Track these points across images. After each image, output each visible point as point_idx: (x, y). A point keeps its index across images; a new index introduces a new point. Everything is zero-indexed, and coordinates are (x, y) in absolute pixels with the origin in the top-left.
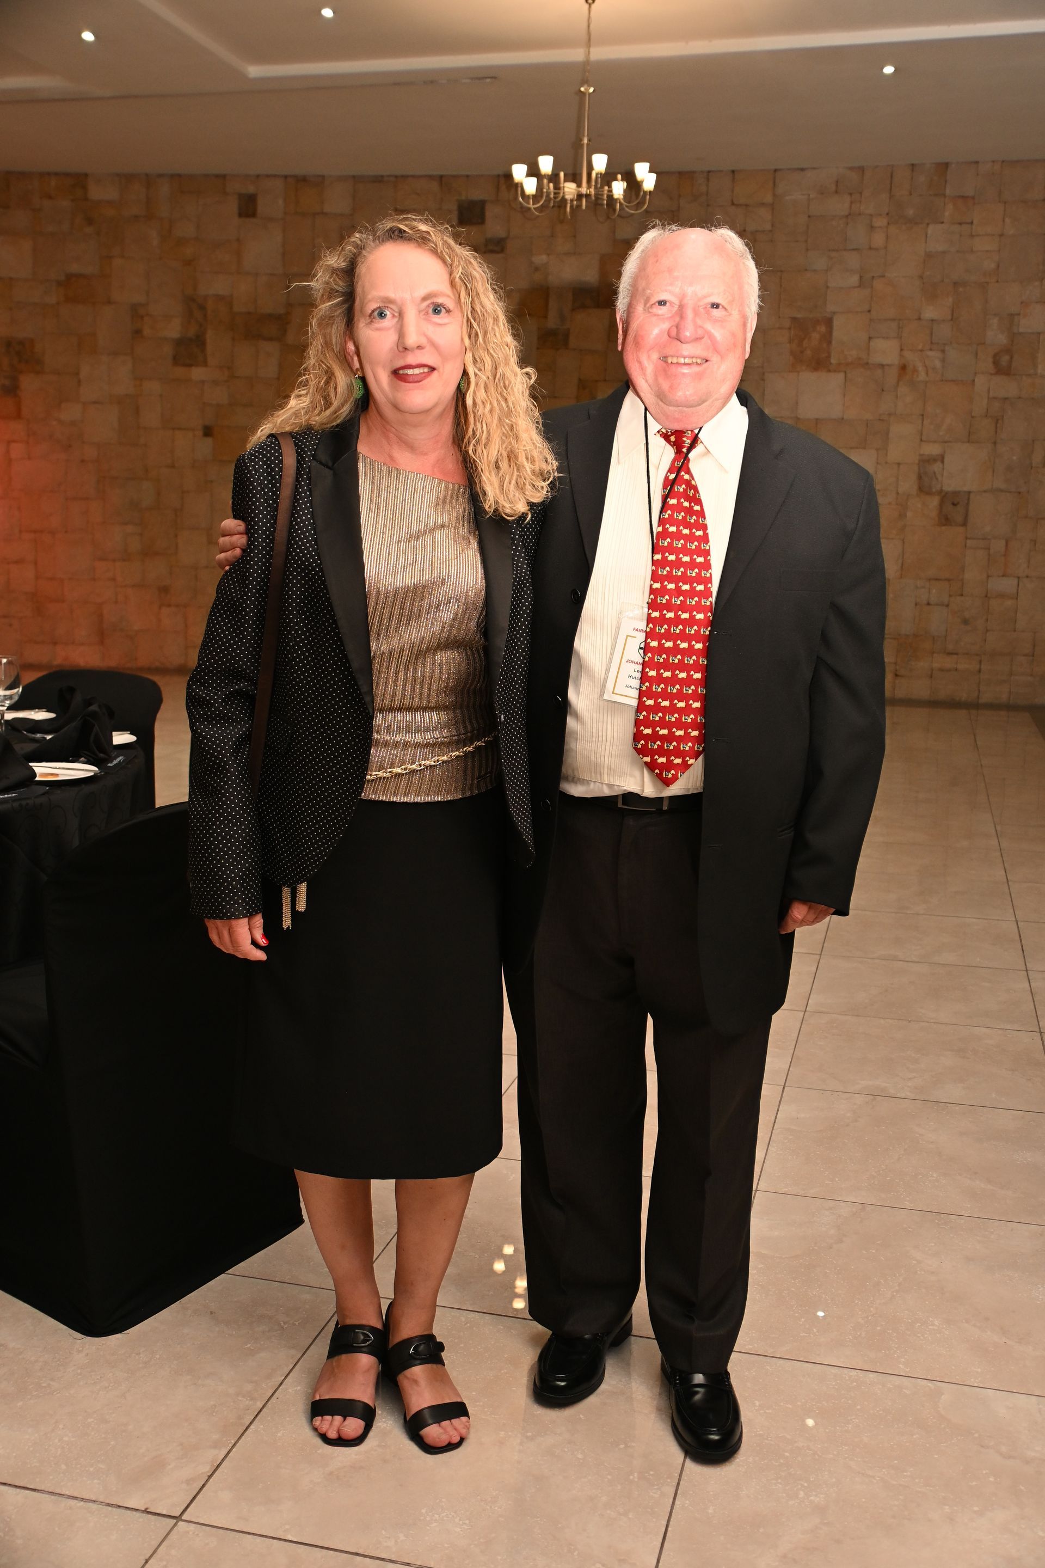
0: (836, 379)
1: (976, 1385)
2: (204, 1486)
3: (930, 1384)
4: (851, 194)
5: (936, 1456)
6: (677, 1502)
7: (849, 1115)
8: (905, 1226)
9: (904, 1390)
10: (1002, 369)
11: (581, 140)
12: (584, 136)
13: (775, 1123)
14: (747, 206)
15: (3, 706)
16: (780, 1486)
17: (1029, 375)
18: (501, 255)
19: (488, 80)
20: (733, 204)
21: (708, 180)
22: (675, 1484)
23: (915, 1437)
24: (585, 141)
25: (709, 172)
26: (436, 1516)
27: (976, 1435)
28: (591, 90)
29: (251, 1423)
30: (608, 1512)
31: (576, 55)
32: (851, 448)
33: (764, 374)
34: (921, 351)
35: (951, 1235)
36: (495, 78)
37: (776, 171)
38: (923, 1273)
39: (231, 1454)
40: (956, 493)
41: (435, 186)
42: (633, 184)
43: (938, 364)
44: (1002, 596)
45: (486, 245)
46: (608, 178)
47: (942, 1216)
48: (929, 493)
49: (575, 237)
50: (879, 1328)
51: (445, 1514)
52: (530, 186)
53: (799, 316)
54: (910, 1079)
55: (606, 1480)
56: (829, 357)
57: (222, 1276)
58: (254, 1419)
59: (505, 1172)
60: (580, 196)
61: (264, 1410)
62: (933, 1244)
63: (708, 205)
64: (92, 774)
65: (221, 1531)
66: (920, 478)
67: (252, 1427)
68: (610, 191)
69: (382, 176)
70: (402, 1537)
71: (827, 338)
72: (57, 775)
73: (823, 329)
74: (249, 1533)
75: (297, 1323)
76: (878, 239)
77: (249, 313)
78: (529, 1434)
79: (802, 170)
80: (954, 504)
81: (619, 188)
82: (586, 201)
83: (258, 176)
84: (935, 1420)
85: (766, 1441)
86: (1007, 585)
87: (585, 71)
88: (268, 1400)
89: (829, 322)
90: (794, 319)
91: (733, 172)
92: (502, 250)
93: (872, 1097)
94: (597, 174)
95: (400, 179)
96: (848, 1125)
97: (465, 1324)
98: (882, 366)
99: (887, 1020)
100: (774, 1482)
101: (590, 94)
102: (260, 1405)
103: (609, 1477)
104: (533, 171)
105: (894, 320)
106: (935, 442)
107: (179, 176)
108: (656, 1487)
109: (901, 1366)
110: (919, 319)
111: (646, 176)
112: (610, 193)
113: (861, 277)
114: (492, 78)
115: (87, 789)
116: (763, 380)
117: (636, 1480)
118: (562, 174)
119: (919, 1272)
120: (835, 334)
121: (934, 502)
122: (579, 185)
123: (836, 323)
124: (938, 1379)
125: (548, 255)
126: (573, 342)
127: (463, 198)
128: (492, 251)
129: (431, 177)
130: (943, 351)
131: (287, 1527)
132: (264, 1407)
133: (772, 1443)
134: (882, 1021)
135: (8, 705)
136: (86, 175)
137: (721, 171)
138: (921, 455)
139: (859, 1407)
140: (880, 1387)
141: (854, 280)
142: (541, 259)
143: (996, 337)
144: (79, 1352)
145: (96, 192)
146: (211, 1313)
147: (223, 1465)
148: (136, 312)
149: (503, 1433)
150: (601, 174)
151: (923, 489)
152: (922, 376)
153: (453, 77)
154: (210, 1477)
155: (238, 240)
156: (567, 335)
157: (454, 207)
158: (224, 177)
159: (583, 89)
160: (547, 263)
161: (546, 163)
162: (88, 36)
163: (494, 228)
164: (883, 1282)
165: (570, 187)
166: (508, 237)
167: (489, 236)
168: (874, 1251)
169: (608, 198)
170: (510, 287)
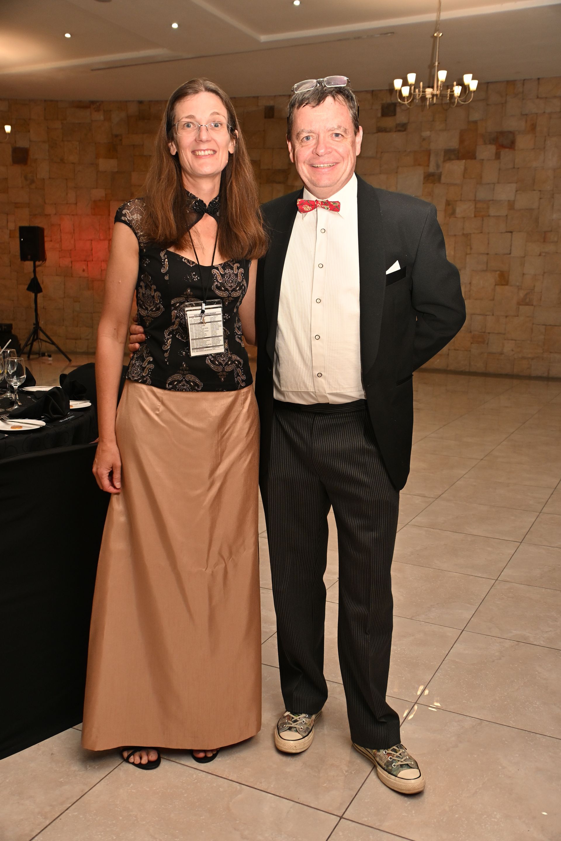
7: (497, 654)
8: (504, 739)
11: (434, 63)
12: (435, 61)
13: (447, 656)
14: (546, 98)
15: (17, 385)
18: (404, 133)
19: (389, 34)
20: (538, 97)
21: (523, 84)
24: (437, 64)
25: (524, 80)
28: (441, 34)
29: (37, 835)
31: (432, 17)
33: (553, 194)
35: (533, 750)
36: (393, 33)
38: (503, 776)
41: (369, 96)
42: (465, 88)
45: (396, 127)
46: (448, 85)
47: (532, 734)
49: (446, 120)
50: (457, 816)
52: (406, 92)
54: (547, 632)
58: (39, 833)
59: (266, 675)
60: (433, 95)
61: (49, 827)
63: (523, 99)
64: (38, 427)
67: (36, 838)
68: (452, 91)
72: (21, 427)
77: (269, 169)
81: (457, 90)
82: (436, 98)
83: (275, 96)
87: (437, 25)
88: (54, 820)
91: (539, 79)
92: (405, 130)
93: (517, 642)
94: (441, 82)
96: (493, 662)
97: (194, 780)
99: (547, 589)
101: (440, 37)
102: (48, 822)
104: (405, 83)
107: (235, 98)
111: (471, 82)
112: (452, 93)
114: (391, 33)
115: (32, 435)
116: (553, 198)
118: (421, 83)
119: (500, 776)
122: (433, 90)
125: (431, 131)
126: (443, 179)
127: (384, 102)
128: (399, 131)
129: (367, 92)
132: (49, 824)
134: (543, 590)
135: (18, 385)
137: (531, 79)
142: (426, 134)
146: (52, 754)
150: (443, 82)
153: (370, 34)
155: (264, 131)
156: (440, 176)
157: (379, 108)
158: (258, 97)
159: (435, 35)
160: (430, 136)
161: (412, 78)
162: (175, 26)
163: (401, 117)
164: (473, 780)
165: (429, 91)
166: (408, 123)
167: (398, 122)
168: (475, 756)
169: (452, 96)
170: (409, 150)
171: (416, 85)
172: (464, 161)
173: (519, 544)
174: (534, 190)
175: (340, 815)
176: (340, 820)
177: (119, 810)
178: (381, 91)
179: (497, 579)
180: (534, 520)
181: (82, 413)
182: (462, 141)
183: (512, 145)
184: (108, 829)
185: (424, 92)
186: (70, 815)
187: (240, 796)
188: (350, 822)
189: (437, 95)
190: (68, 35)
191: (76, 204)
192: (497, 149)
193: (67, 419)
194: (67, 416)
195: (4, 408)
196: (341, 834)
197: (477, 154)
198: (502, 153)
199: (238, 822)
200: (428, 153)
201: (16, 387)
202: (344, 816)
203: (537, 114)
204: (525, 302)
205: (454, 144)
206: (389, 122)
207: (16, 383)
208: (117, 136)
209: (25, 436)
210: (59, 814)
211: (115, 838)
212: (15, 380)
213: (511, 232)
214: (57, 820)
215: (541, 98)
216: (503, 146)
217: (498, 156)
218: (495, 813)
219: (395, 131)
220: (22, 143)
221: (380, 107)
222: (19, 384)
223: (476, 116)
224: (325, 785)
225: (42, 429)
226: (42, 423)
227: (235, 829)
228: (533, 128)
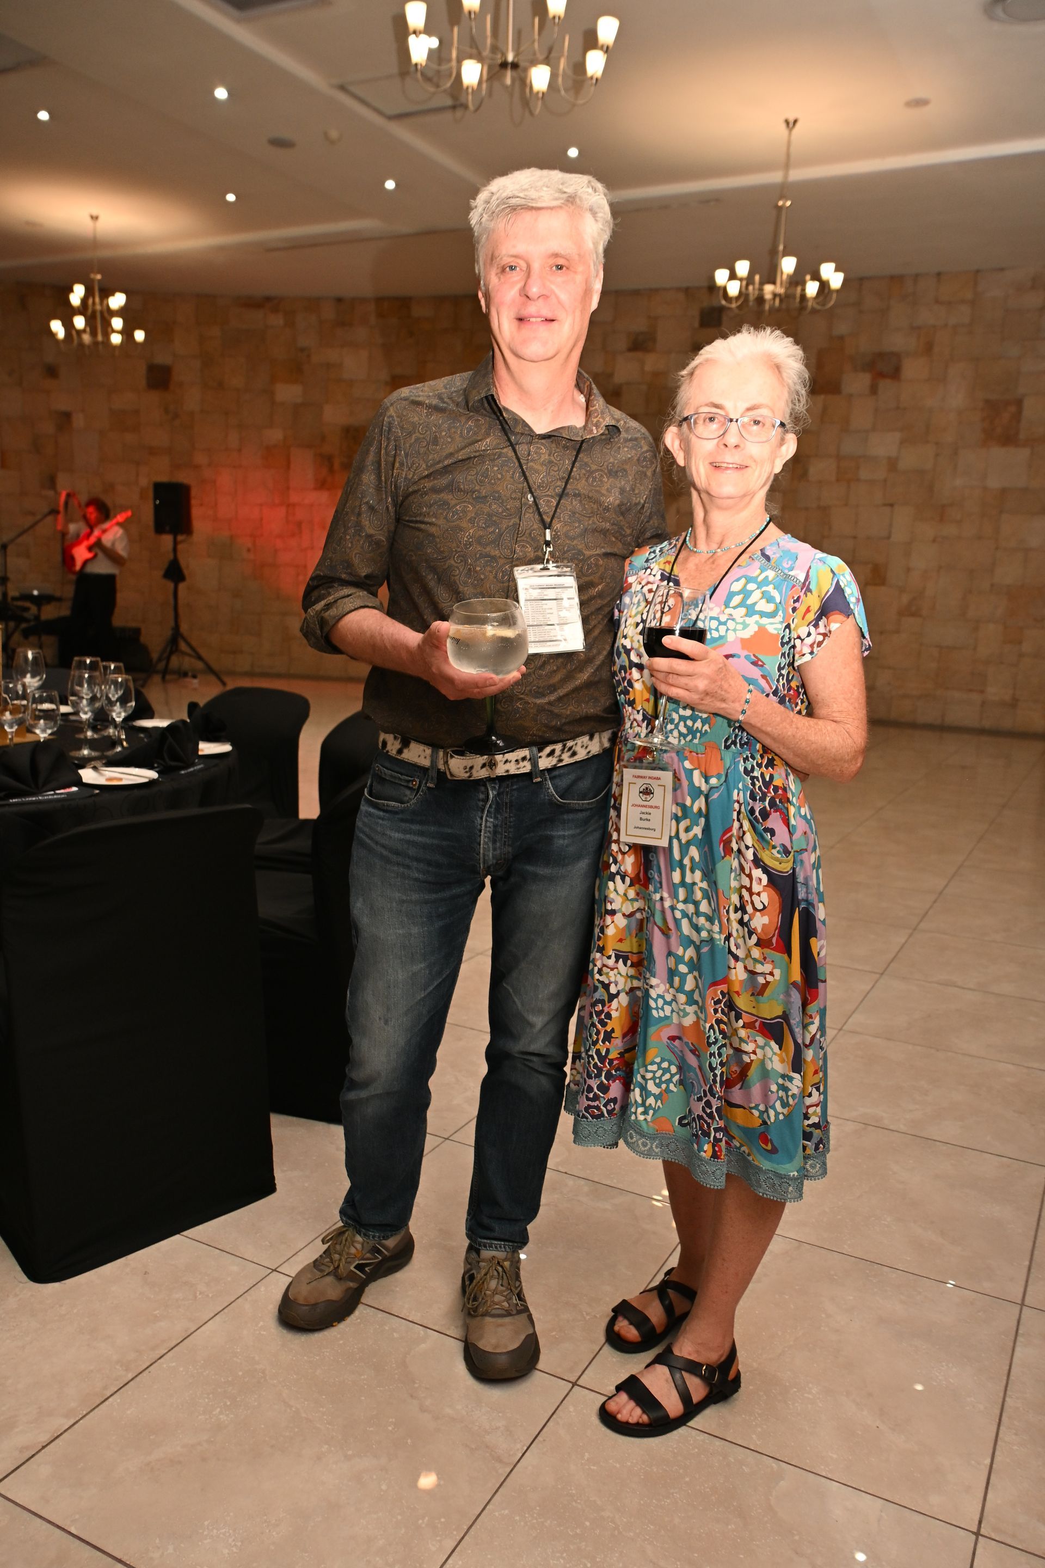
0: (1023, 454)
1: (824, 1474)
2: (33, 1456)
3: (774, 1464)
5: (742, 1556)
6: (450, 1561)
8: (832, 1272)
9: (744, 1467)
11: (778, 246)
12: (780, 243)
14: (950, 303)
15: (120, 717)
16: (562, 1561)
19: (713, 203)
20: (937, 301)
21: (915, 282)
22: (459, 1538)
23: (730, 1527)
24: (781, 247)
25: (917, 275)
26: (215, 1531)
27: (797, 1538)
28: (788, 203)
29: (112, 1395)
30: (378, 1559)
31: (775, 177)
33: (956, 449)
35: (875, 1290)
36: (718, 200)
37: (978, 271)
38: (826, 1329)
39: (76, 1426)
41: (681, 296)
42: (824, 285)
46: (797, 280)
47: (876, 1266)
50: (751, 1387)
51: (224, 1530)
52: (734, 289)
53: (992, 398)
54: (910, 1111)
55: (395, 1520)
56: (1018, 433)
57: (177, 1237)
60: (775, 295)
61: (132, 1383)
62: (851, 1298)
63: (914, 304)
65: (19, 1509)
67: (110, 1400)
68: (804, 290)
70: (171, 1549)
71: (1018, 416)
73: (1013, 409)
74: (40, 1517)
75: (210, 1295)
78: (350, 1453)
79: (1002, 270)
81: (812, 288)
84: (760, 1511)
85: (574, 1503)
87: (783, 190)
88: (141, 1373)
89: (1019, 403)
90: (987, 401)
91: (939, 274)
93: (863, 1126)
94: (787, 275)
95: (653, 292)
99: (916, 1047)
100: (558, 1555)
101: (787, 207)
102: (130, 1376)
103: (399, 1517)
104: (733, 276)
108: (438, 1538)
109: (754, 1436)
111: (833, 276)
112: (803, 293)
114: (715, 200)
116: (956, 454)
117: (423, 1526)
118: (757, 278)
119: (822, 1328)
120: (1025, 413)
122: (775, 287)
123: (1027, 403)
124: (786, 1460)
127: (704, 305)
129: (679, 289)
131: (77, 1516)
132: (132, 1379)
133: (580, 1506)
134: (911, 1047)
135: (123, 717)
136: (410, 299)
137: (927, 274)
139: (687, 1479)
140: (721, 1458)
144: (16, 1295)
145: (418, 311)
146: (146, 1273)
147: (61, 1437)
149: (327, 1446)
150: (789, 275)
153: (683, 202)
154: (44, 1447)
159: (780, 203)
161: (743, 267)
162: (390, 185)
164: (780, 1333)
165: (768, 288)
168: (787, 1297)
169: (803, 296)
171: (749, 280)
172: (822, 397)
173: (878, 976)
174: (928, 443)
175: (573, 1379)
176: (572, 1387)
177: (239, 1361)
178: (699, 288)
179: (840, 1030)
180: (903, 940)
181: (216, 761)
182: (820, 366)
183: (895, 374)
184: (219, 1390)
185: (761, 290)
186: (165, 1366)
187: (423, 1346)
188: (587, 1391)
189: (780, 295)
190: (231, 197)
191: (240, 450)
192: (873, 379)
193: (192, 769)
194: (193, 764)
195: (102, 751)
196: (572, 1409)
197: (843, 386)
198: (881, 385)
199: (416, 1385)
201: (118, 720)
202: (580, 1382)
203: (934, 326)
204: (911, 611)
207: (120, 713)
208: (302, 350)
209: (126, 793)
210: (148, 1364)
211: (228, 1403)
212: (117, 708)
213: (892, 505)
214: (144, 1374)
215: (942, 303)
216: (882, 375)
217: (874, 390)
218: (810, 1385)
220: (162, 359)
221: (698, 314)
222: (123, 715)
223: (842, 328)
224: (554, 1333)
225: (152, 783)
226: (153, 775)
227: (412, 1396)
228: (928, 348)
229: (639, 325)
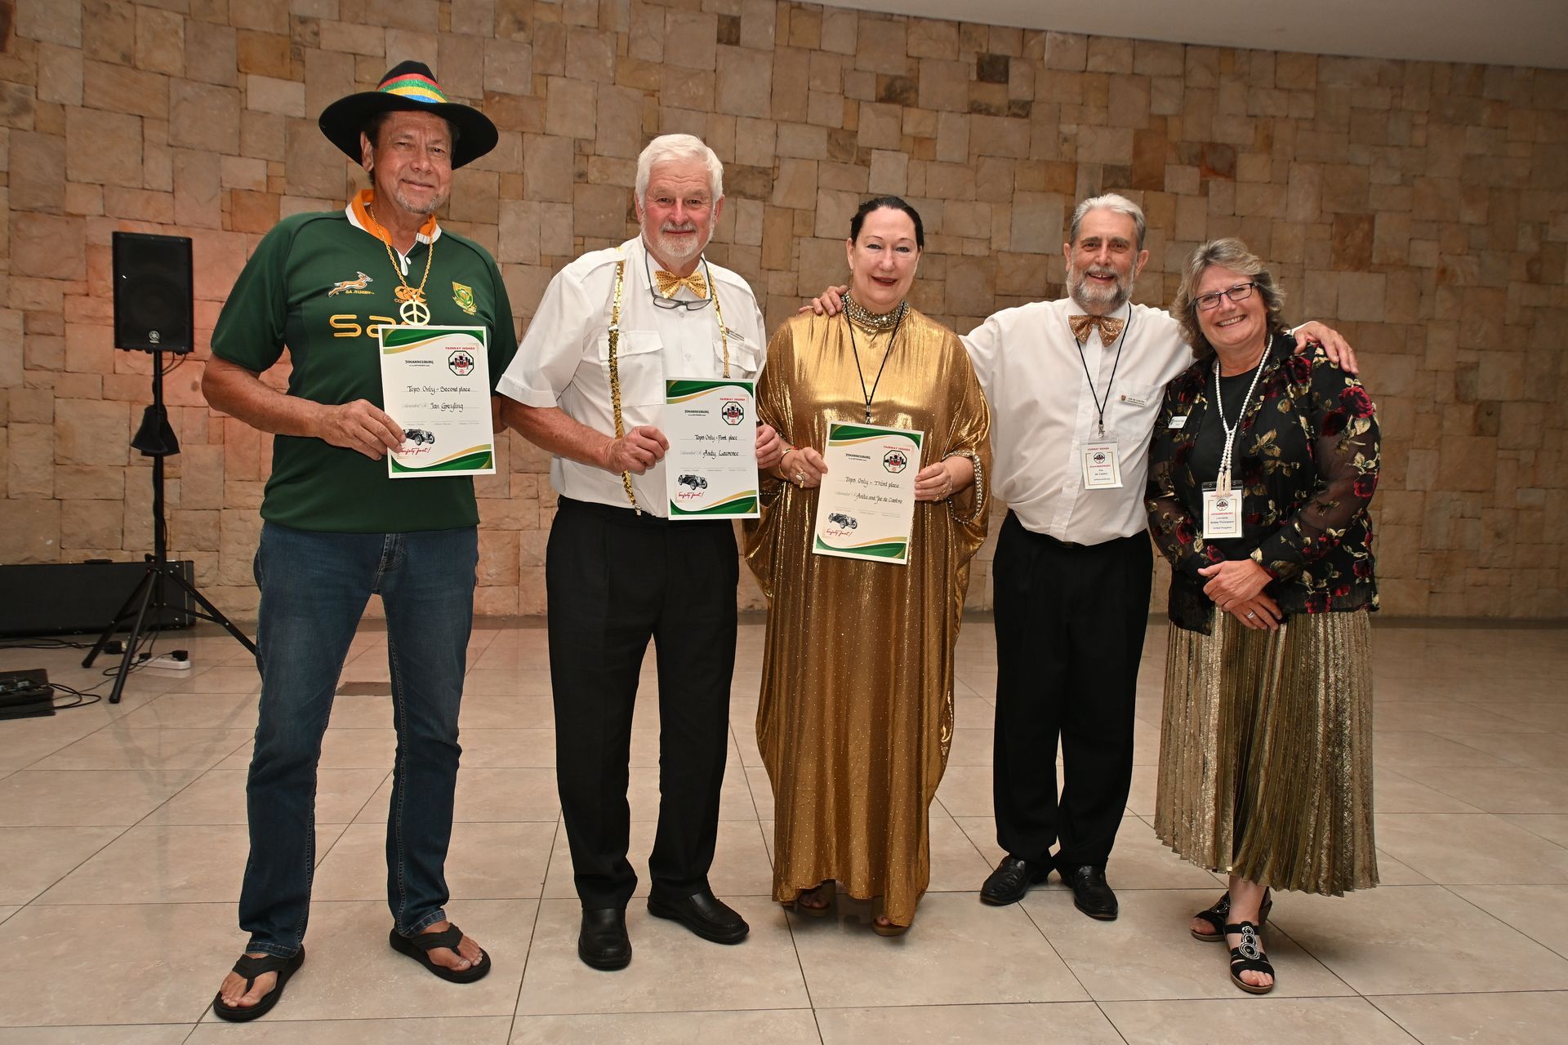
0: (1376, 282)
4: (1392, 88)
10: (1534, 279)
14: (1289, 91)
17: (1557, 285)
18: (1026, 120)
20: (1276, 87)
21: (1250, 59)
25: (1251, 50)
32: (1392, 354)
33: (1304, 271)
34: (1459, 255)
37: (1319, 56)
40: (1490, 402)
41: (953, 32)
43: (1475, 269)
44: (1529, 508)
45: (1009, 108)
48: (1466, 402)
49: (1107, 107)
53: (1341, 211)
56: (1371, 256)
63: (1250, 86)
66: (1457, 386)
69: (892, 15)
71: (1369, 236)
73: (1366, 226)
76: (1419, 137)
79: (1347, 58)
80: (1489, 414)
86: (1535, 497)
89: (1372, 220)
90: (1336, 214)
91: (1276, 53)
92: (1027, 115)
95: (913, 20)
98: (1420, 268)
105: (1434, 221)
106: (1471, 349)
110: (1458, 222)
113: (1403, 175)
116: (1302, 277)
120: (1377, 233)
121: (1469, 411)
123: (1379, 221)
125: (1078, 125)
127: (984, 50)
128: (1015, 115)
129: (947, 22)
130: (1479, 256)
137: (1264, 51)
138: (1458, 362)
141: (1395, 178)
142: (1068, 128)
143: (1527, 243)
148: (581, 150)
151: (1460, 398)
152: (1461, 282)
155: (715, 72)
157: (973, 61)
160: (1077, 134)
163: (1018, 87)
166: (1033, 101)
167: (1013, 97)
170: (1036, 158)
172: (1143, 192)
174: (1271, 261)
178: (976, 25)
182: (1137, 152)
183: (1230, 172)
192: (1203, 175)
197: (1167, 182)
198: (1211, 184)
200: (1074, 167)
203: (1273, 117)
205: (1124, 156)
206: (993, 94)
215: (1281, 89)
216: (1214, 171)
217: (1204, 190)
219: (1007, 116)
221: (976, 61)
223: (1166, 106)
228: (1268, 143)
229: (895, 66)
